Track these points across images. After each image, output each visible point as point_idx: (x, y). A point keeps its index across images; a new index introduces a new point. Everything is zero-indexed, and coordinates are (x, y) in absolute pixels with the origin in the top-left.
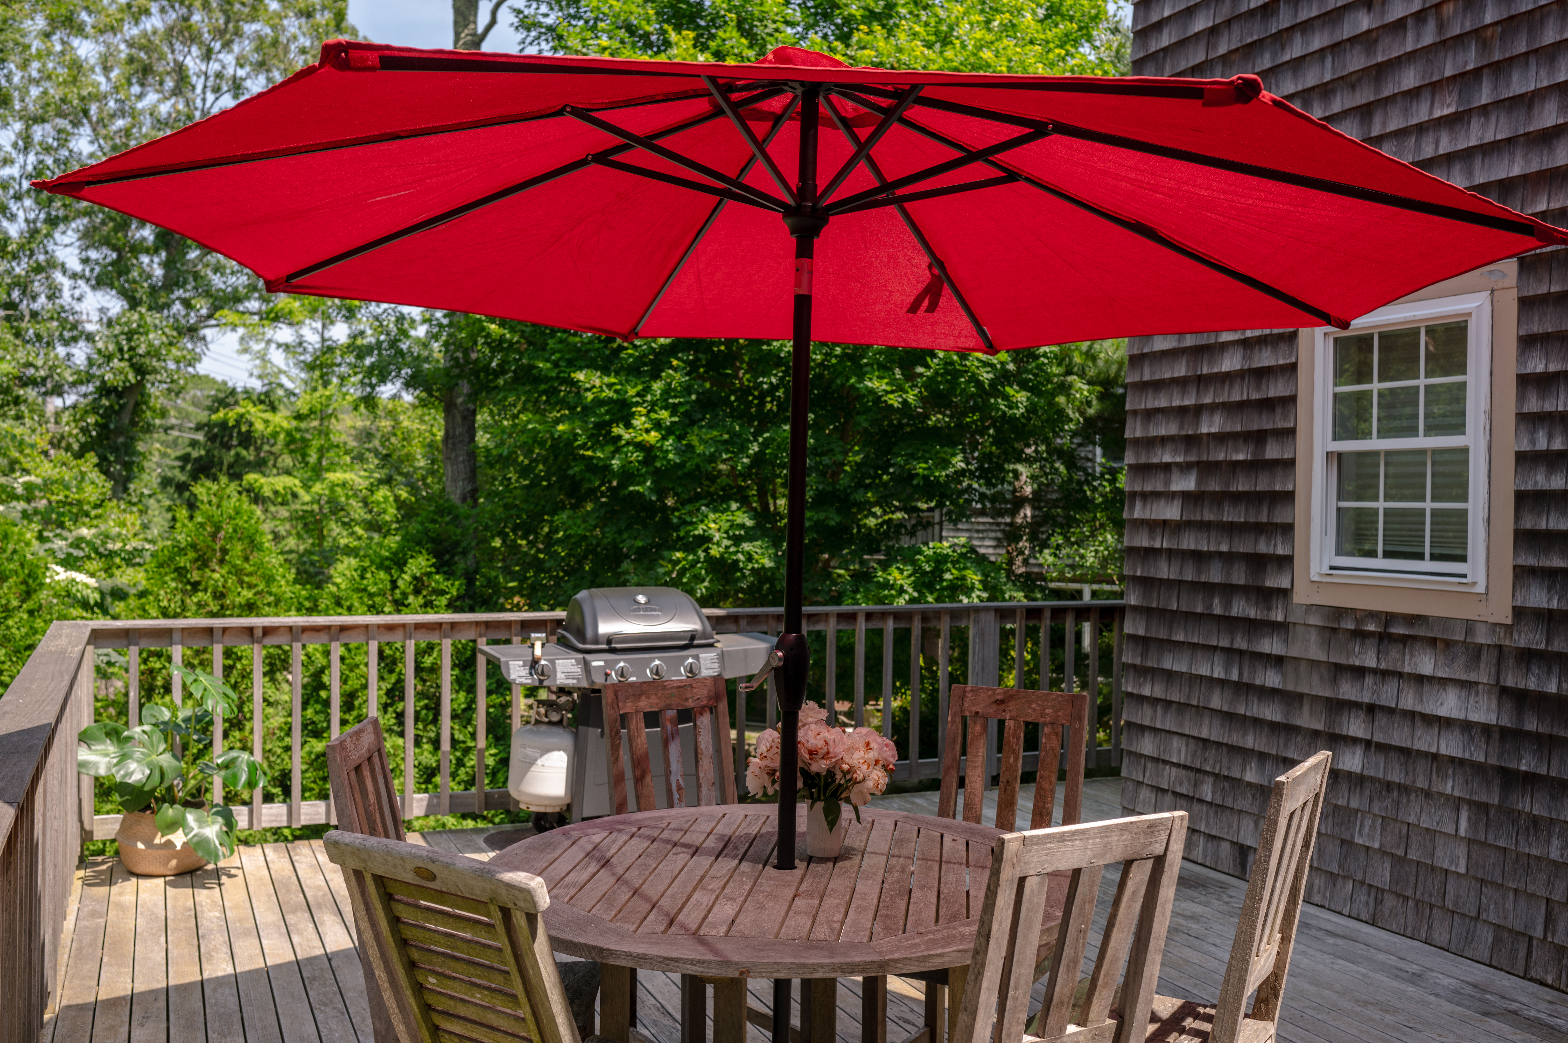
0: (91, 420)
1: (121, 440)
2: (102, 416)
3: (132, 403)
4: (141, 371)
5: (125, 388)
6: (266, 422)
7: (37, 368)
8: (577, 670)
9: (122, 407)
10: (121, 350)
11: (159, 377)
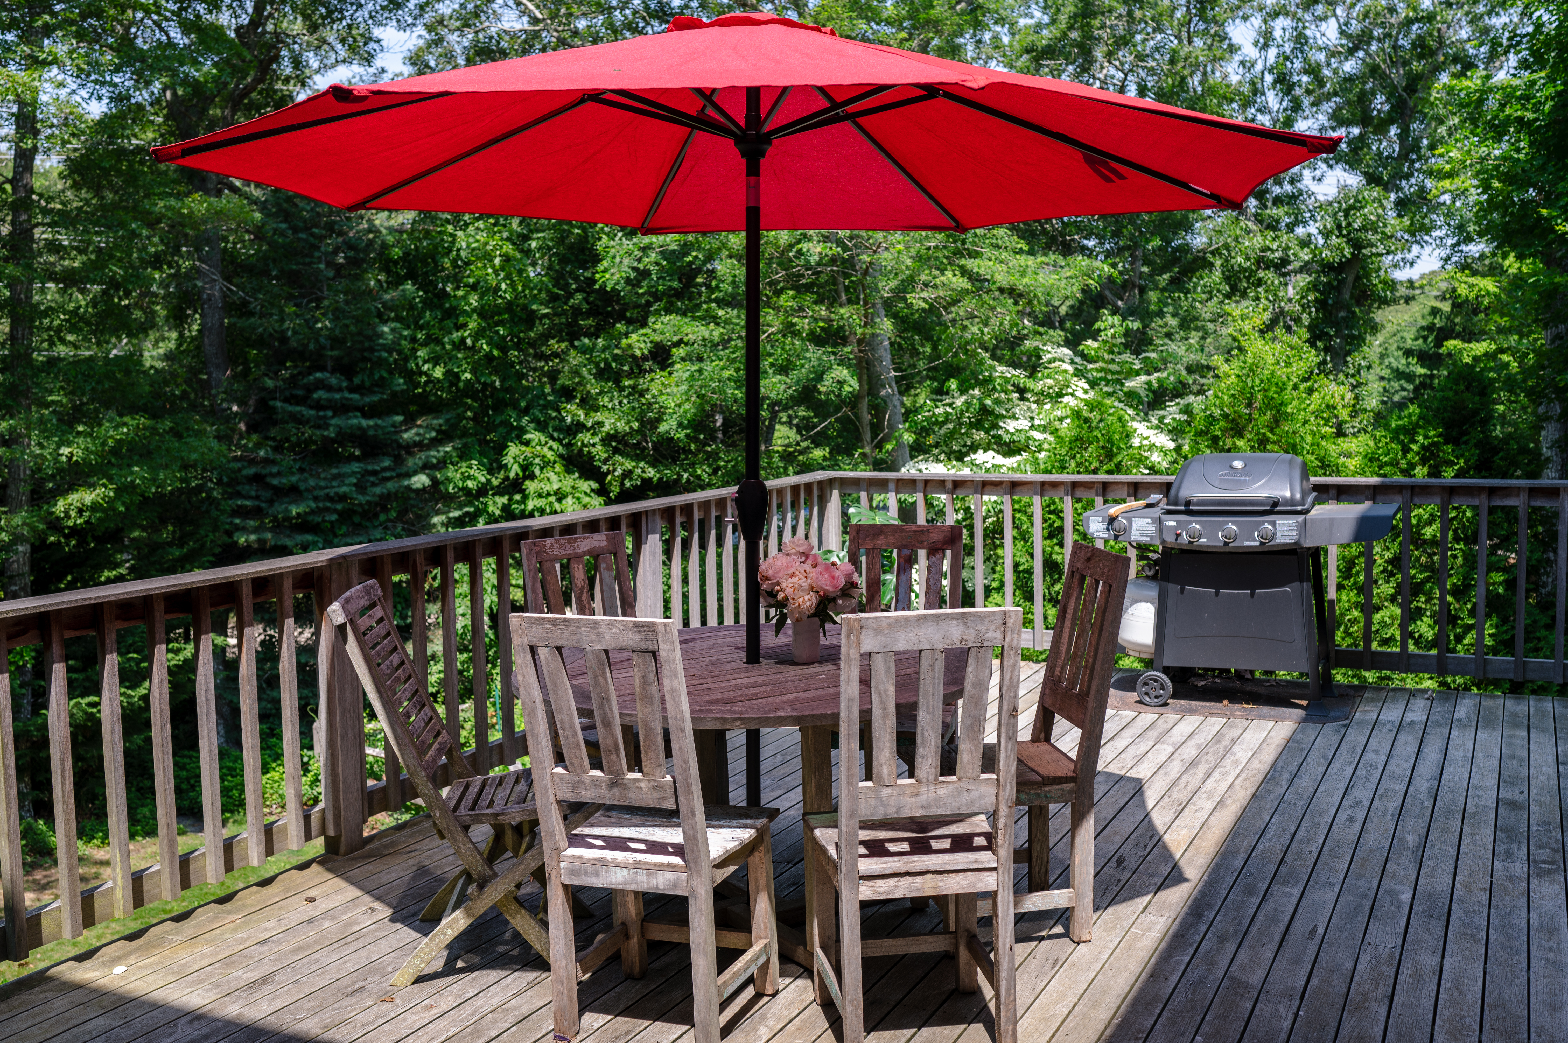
0: (1311, 297)
1: (1342, 314)
2: (1321, 293)
3: (1351, 279)
4: (1357, 245)
5: (1341, 263)
6: (1471, 286)
7: (1273, 251)
8: (1152, 528)
9: (1341, 282)
10: (1339, 227)
11: (1374, 250)
